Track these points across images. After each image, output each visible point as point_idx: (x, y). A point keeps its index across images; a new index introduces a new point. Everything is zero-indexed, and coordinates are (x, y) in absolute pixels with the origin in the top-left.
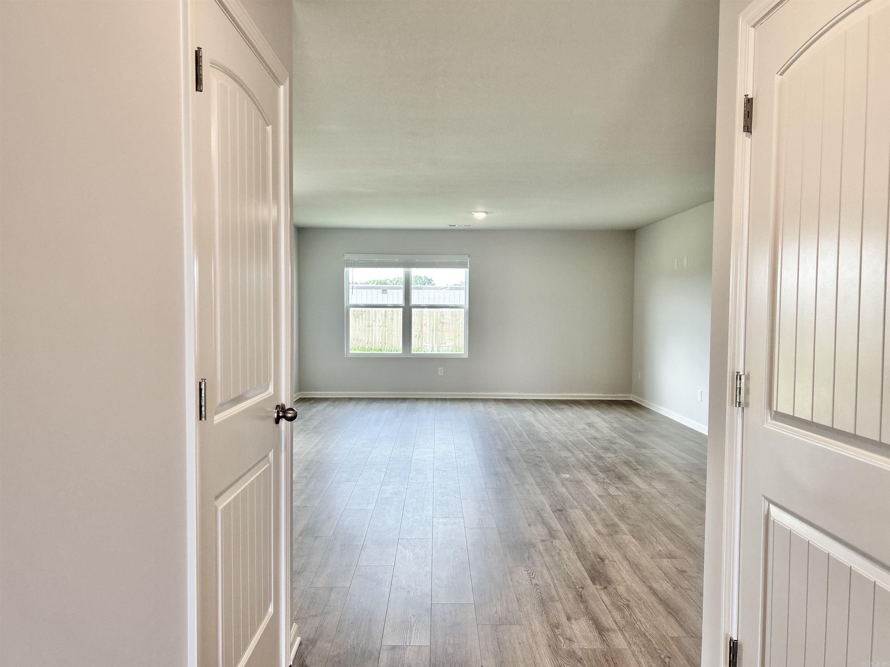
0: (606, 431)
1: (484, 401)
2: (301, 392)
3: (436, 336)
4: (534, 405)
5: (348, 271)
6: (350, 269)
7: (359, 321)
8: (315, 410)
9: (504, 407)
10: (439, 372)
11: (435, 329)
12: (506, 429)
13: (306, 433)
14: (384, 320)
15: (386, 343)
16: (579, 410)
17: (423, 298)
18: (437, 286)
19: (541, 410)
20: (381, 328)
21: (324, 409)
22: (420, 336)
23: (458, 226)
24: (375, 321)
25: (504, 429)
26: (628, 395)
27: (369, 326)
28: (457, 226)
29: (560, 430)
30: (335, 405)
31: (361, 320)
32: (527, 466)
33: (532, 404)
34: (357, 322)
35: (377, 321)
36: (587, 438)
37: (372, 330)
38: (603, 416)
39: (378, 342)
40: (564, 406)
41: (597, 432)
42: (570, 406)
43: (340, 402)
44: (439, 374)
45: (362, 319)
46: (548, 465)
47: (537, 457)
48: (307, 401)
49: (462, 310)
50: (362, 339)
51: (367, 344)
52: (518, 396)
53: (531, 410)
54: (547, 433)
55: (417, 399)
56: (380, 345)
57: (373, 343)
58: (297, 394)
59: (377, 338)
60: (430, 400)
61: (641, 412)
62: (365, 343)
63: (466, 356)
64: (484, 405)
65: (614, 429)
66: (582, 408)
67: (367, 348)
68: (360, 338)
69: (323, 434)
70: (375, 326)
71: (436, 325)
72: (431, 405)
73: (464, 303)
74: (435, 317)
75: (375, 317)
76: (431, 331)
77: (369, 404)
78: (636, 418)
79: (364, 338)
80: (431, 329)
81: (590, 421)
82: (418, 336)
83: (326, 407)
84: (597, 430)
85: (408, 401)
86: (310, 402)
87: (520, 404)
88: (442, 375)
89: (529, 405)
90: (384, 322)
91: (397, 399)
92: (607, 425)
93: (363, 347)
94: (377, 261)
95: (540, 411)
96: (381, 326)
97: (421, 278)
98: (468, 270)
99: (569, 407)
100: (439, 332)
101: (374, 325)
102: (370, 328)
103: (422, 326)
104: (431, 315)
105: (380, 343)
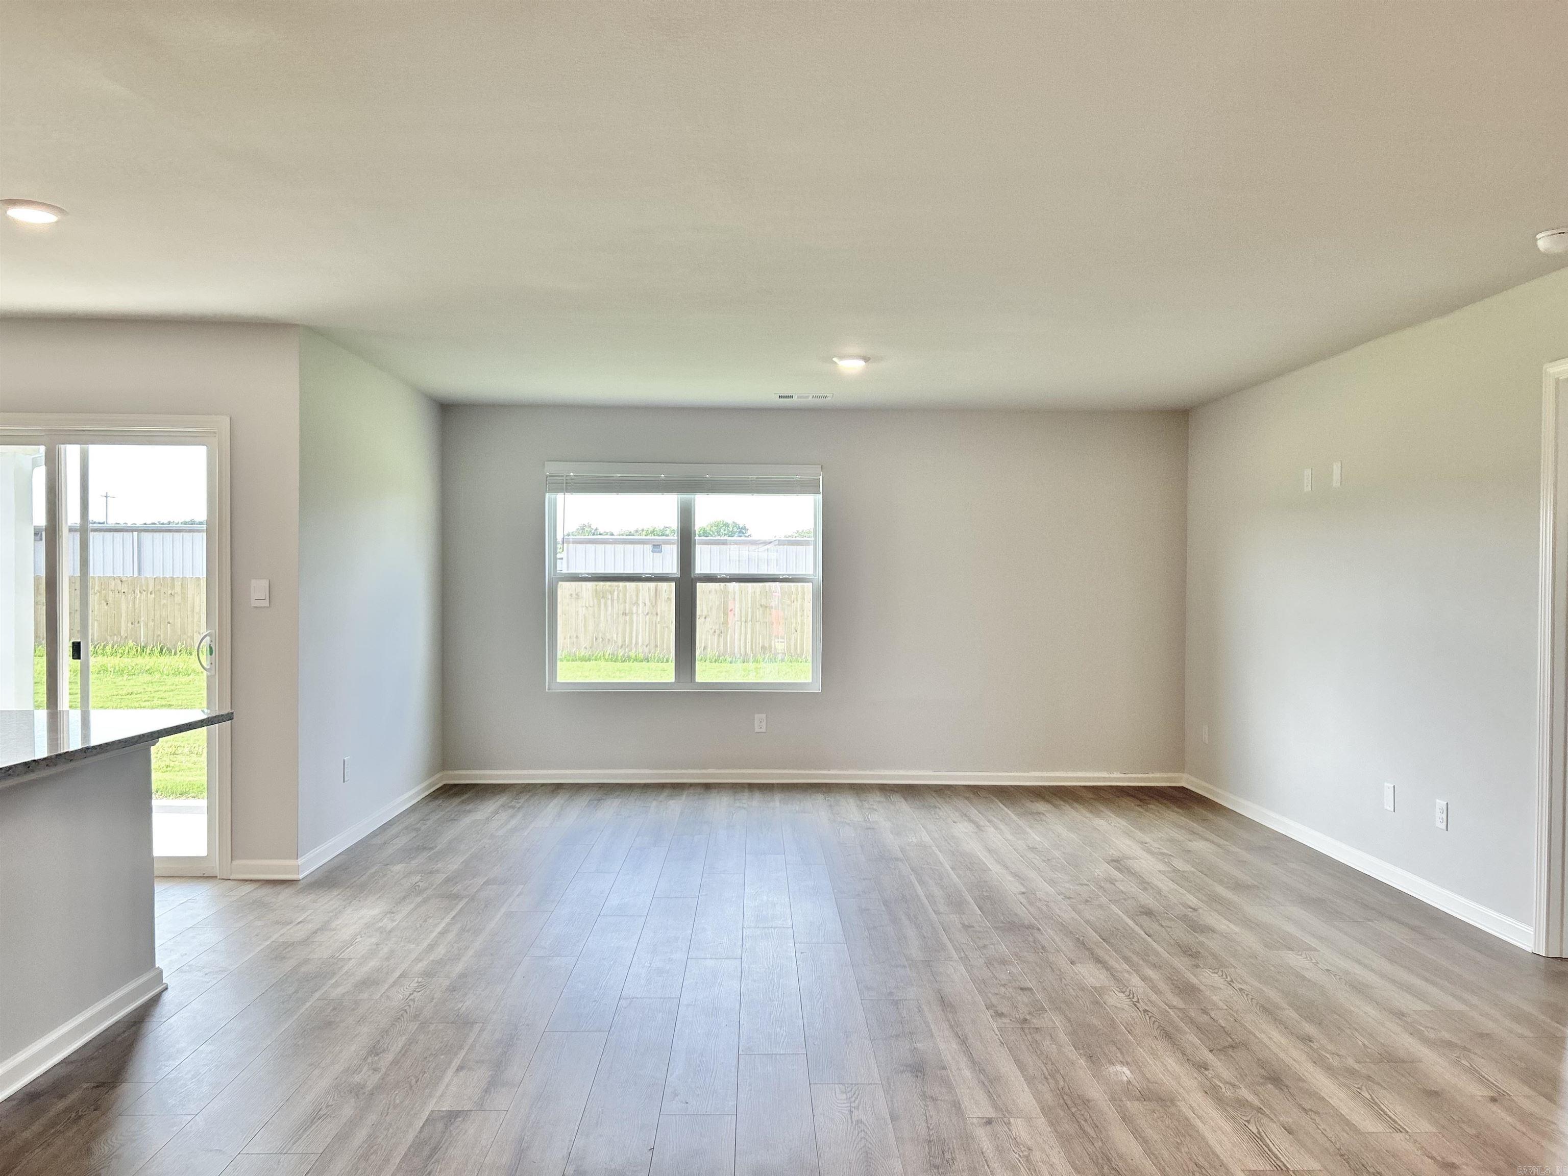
0: (1165, 885)
1: (859, 789)
2: (446, 772)
3: (752, 633)
4: (971, 803)
5: (556, 499)
6: (560, 497)
7: (606, 604)
8: (467, 820)
9: (903, 807)
10: (756, 723)
11: (749, 618)
12: (922, 882)
13: (419, 899)
14: (654, 602)
15: (656, 646)
16: (1077, 815)
17: (730, 560)
18: (755, 537)
19: (993, 818)
20: (647, 616)
21: (487, 819)
22: (721, 633)
23: (798, 397)
24: (637, 604)
25: (913, 878)
26: (1176, 775)
27: (625, 614)
28: (795, 397)
29: (1052, 882)
30: (518, 805)
31: (609, 602)
32: (1000, 1029)
33: (967, 798)
34: (602, 606)
35: (641, 605)
36: (1126, 912)
37: (632, 622)
38: (1139, 834)
39: (643, 644)
40: (1041, 806)
41: (1145, 889)
42: (1055, 806)
43: (531, 796)
44: (757, 730)
45: (612, 600)
46: (1057, 1021)
47: (1022, 989)
48: (456, 794)
49: (808, 587)
50: (612, 637)
51: (621, 647)
52: (930, 777)
53: (971, 821)
54: (1023, 893)
55: (707, 787)
56: (647, 650)
57: (633, 646)
58: (438, 776)
59: (640, 637)
60: (736, 788)
61: (1222, 822)
62: (618, 647)
63: (817, 688)
64: (858, 802)
65: (1179, 877)
66: (1084, 812)
67: (621, 655)
68: (608, 636)
69: (465, 901)
70: (637, 613)
71: (753, 613)
72: (738, 804)
73: (811, 572)
74: (749, 596)
75: (637, 596)
76: (743, 623)
77: (596, 802)
78: (1222, 842)
79: (615, 636)
80: (743, 619)
81: (1116, 854)
82: (718, 632)
83: (496, 812)
84: (1145, 884)
85: (685, 793)
86: (463, 798)
87: (939, 799)
88: (763, 730)
89: (961, 803)
90: (653, 606)
91: (661, 787)
92: (1161, 867)
93: (613, 654)
94: (617, 478)
95: (990, 821)
96: (647, 614)
97: (727, 525)
98: (820, 497)
99: (1054, 808)
100: (758, 625)
101: (634, 611)
102: (628, 618)
103: (726, 614)
104: (743, 592)
105: (647, 646)
